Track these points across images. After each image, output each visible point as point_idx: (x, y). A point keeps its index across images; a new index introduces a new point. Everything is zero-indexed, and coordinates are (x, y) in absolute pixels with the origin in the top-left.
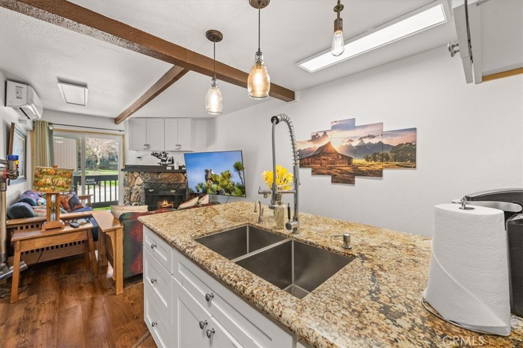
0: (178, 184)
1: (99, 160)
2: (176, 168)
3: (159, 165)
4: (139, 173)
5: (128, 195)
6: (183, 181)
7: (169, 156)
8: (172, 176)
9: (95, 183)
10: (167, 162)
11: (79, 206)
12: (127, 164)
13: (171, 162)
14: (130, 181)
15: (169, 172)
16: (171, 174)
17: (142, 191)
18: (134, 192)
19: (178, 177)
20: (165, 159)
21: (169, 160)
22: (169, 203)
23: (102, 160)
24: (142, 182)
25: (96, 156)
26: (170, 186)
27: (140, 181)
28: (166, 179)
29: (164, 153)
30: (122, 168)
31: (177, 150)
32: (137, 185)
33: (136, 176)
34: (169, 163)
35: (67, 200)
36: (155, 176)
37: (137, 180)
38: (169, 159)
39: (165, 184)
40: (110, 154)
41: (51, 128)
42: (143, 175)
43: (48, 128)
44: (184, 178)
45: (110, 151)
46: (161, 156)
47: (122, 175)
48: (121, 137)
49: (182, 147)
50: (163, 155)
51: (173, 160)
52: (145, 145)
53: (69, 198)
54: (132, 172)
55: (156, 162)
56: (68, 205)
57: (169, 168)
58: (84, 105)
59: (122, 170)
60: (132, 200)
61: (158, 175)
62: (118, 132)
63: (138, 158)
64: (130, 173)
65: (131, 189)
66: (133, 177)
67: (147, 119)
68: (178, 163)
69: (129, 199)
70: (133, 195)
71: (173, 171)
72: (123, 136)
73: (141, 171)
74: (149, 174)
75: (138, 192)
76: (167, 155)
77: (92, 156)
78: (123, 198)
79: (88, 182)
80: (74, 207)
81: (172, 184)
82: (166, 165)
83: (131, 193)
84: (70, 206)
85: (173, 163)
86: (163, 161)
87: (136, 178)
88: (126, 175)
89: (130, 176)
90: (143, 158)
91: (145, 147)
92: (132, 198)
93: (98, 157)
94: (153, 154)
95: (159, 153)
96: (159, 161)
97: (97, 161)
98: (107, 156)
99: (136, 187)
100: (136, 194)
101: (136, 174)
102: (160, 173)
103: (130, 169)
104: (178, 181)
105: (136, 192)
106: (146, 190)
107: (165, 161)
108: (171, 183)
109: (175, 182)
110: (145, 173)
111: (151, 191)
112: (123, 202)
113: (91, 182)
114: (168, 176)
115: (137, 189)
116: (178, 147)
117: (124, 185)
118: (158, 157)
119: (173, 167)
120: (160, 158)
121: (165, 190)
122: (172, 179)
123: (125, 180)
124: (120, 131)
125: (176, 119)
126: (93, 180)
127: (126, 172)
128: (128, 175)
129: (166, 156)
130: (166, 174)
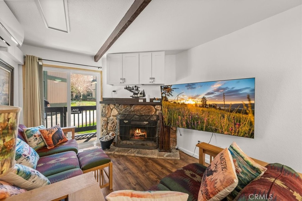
0: (149, 115)
1: (82, 95)
2: (148, 101)
3: (131, 98)
4: (115, 105)
5: (105, 125)
6: (154, 113)
7: (141, 90)
8: (144, 108)
9: (79, 112)
10: (139, 95)
11: (63, 141)
12: (104, 97)
13: (142, 95)
14: (107, 112)
15: (141, 104)
16: (142, 106)
17: (117, 121)
18: (110, 122)
19: (149, 109)
20: (136, 92)
21: (141, 94)
22: (142, 132)
23: (84, 96)
24: (117, 113)
25: (80, 93)
26: (142, 118)
27: (115, 112)
28: (138, 110)
29: (136, 87)
30: (100, 100)
31: (151, 83)
32: (113, 116)
33: (112, 108)
34: (141, 96)
35: (51, 136)
36: (128, 108)
37: (113, 111)
38: (140, 92)
39: (137, 115)
40: (87, 92)
41: (40, 63)
42: (118, 107)
43: (38, 62)
44: (155, 110)
45: (88, 91)
46: (133, 89)
47: (100, 107)
48: (99, 73)
49: (155, 80)
50: (135, 88)
51: (144, 93)
52: (121, 79)
53: (53, 133)
54: (109, 105)
55: (128, 95)
56: (52, 141)
57: (141, 101)
58: (67, 32)
59: (101, 102)
60: (108, 129)
61: (131, 108)
62: (97, 69)
63: (113, 91)
64: (107, 105)
65: (108, 120)
66: (110, 109)
67: (123, 54)
68: (149, 96)
69: (106, 129)
70: (110, 125)
71: (145, 103)
72: (101, 72)
73: (117, 103)
74: (123, 106)
75: (113, 122)
76: (139, 89)
77: (78, 93)
78: (101, 127)
79: (74, 111)
80: (58, 142)
81: (143, 116)
82: (138, 98)
83: (108, 123)
84: (53, 141)
85: (144, 96)
86: (135, 94)
87: (112, 110)
88: (103, 107)
89: (107, 108)
90: (118, 92)
91: (121, 81)
92: (108, 127)
93: (81, 94)
94: (126, 88)
95: (131, 86)
96: (132, 94)
97: (81, 96)
98: (86, 93)
99: (111, 117)
100: (112, 124)
101: (112, 106)
102: (133, 105)
103: (107, 102)
104: (149, 112)
105: (112, 122)
106: (121, 121)
107: (137, 94)
108: (143, 114)
109: (146, 114)
110: (120, 105)
111: (126, 122)
112: (101, 130)
113: (76, 111)
114: (140, 108)
115: (113, 119)
116: (152, 80)
117: (102, 115)
118: (130, 90)
119: (145, 100)
120: (132, 92)
121: (138, 121)
122: (143, 110)
123: (102, 112)
124: (99, 67)
125: (150, 53)
126: (77, 110)
127: (104, 104)
128: (105, 107)
129: (137, 90)
130: (139, 106)
